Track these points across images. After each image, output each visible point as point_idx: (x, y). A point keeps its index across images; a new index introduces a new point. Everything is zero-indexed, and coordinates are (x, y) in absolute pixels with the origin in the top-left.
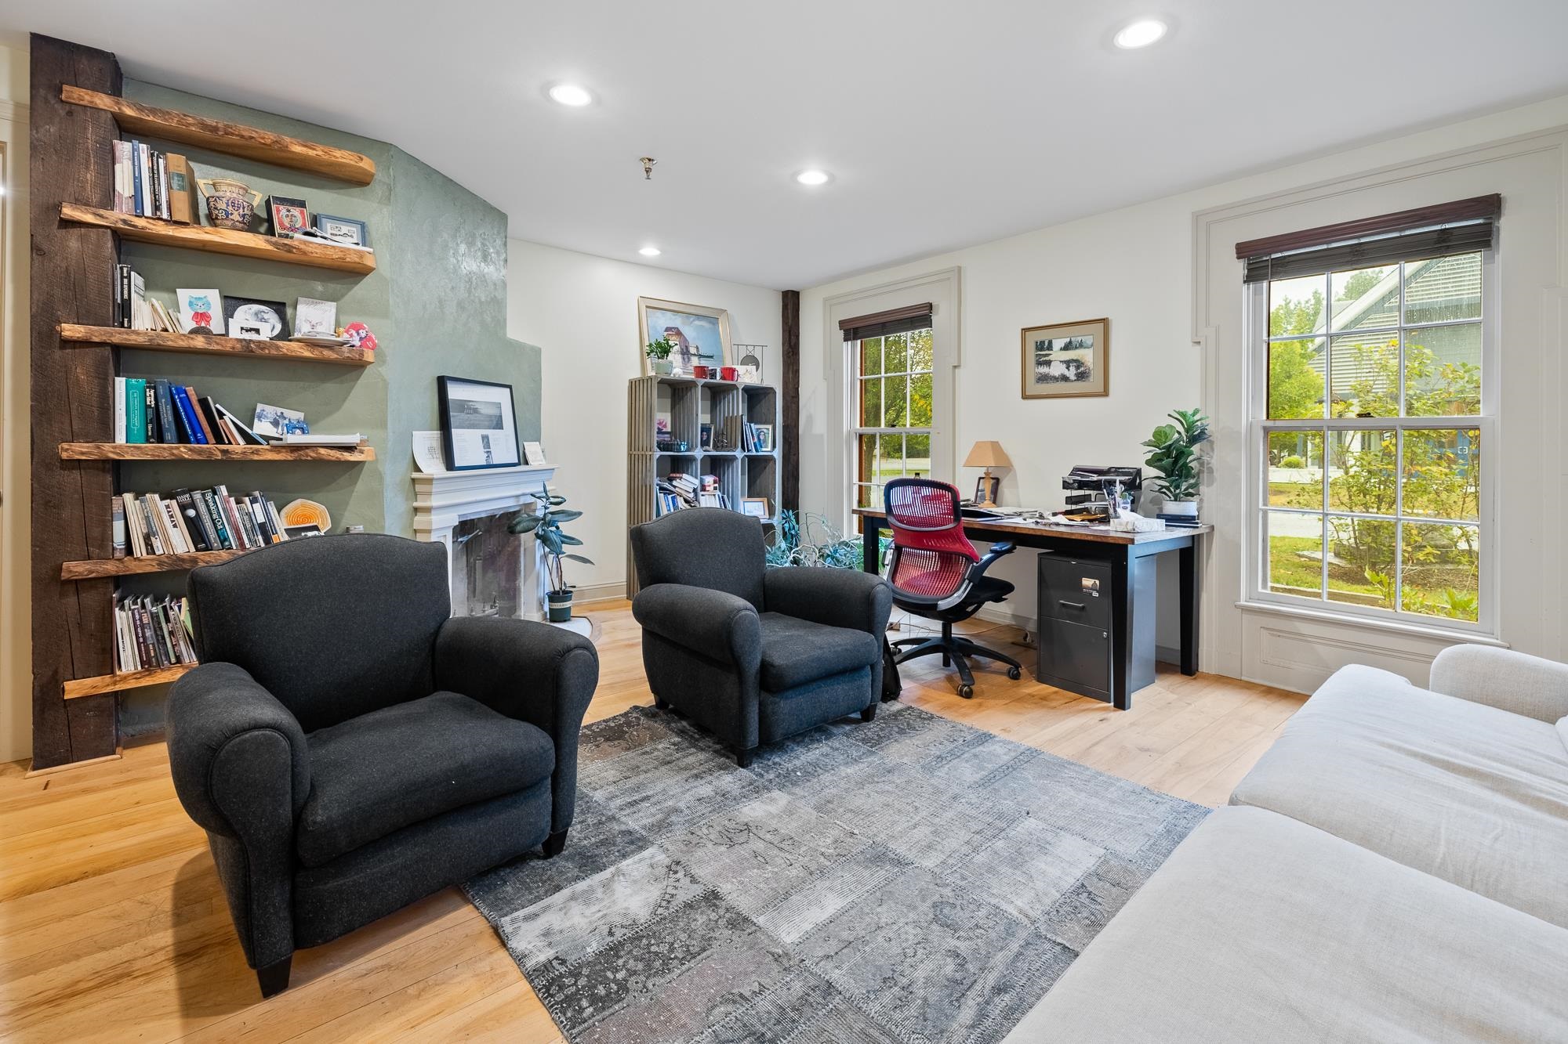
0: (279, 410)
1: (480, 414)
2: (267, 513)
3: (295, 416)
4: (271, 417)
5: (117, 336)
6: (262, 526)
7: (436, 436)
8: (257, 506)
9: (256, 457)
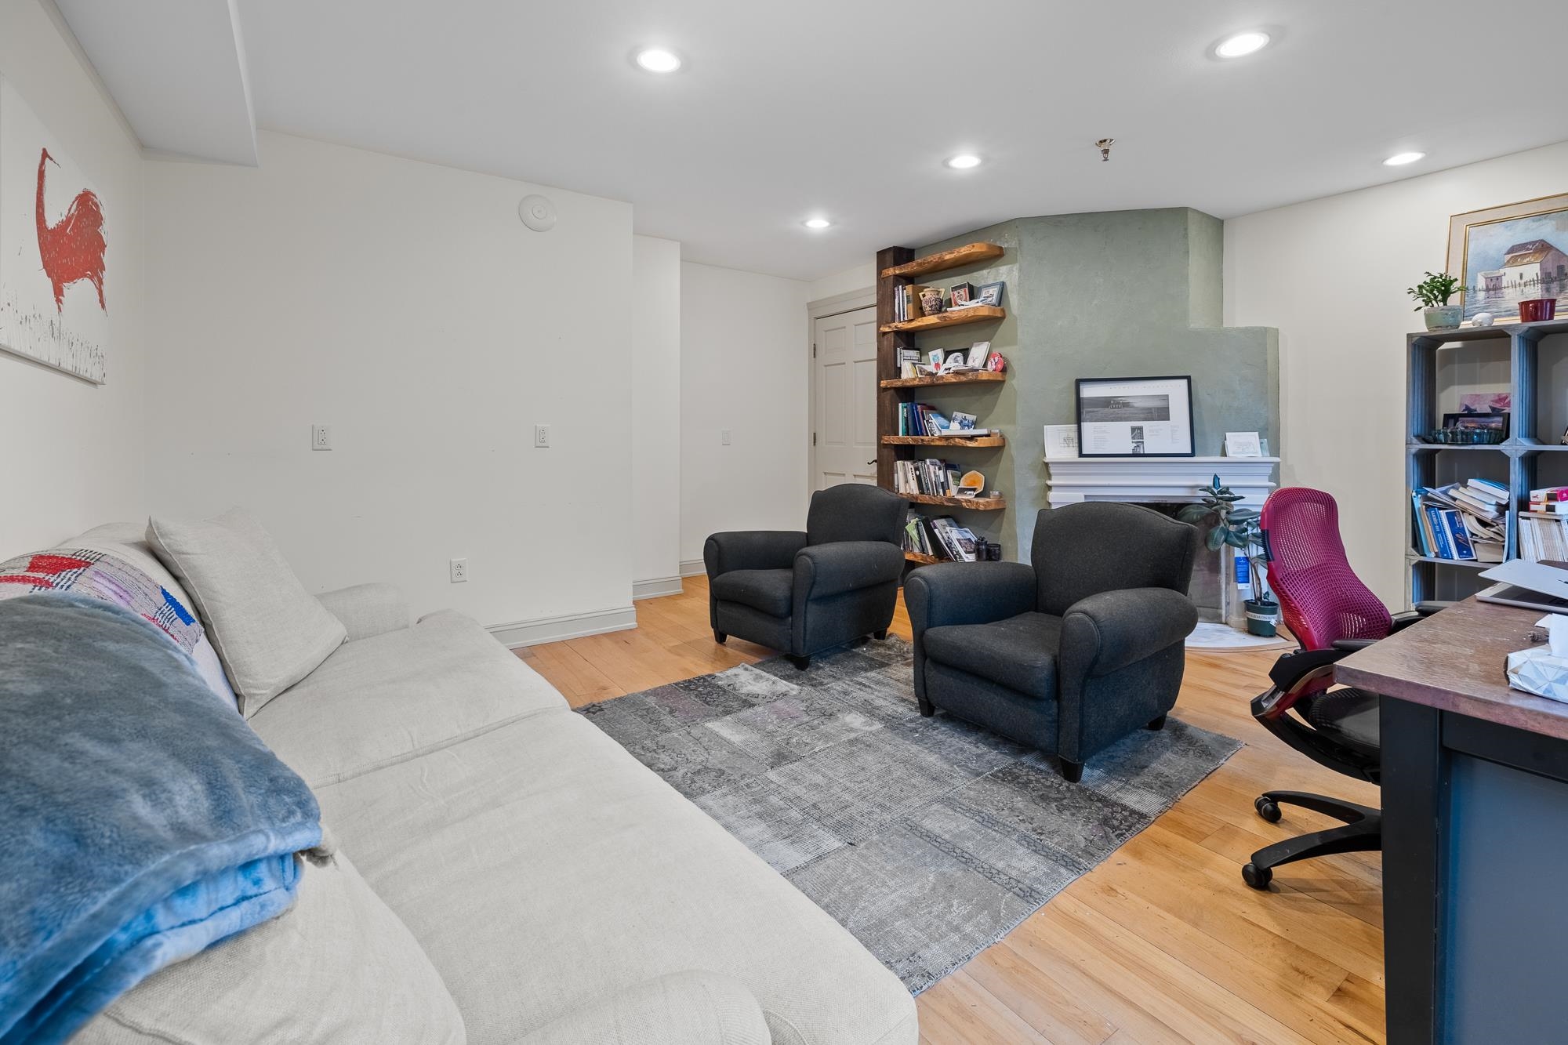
0: (965, 415)
1: (1133, 407)
2: (946, 477)
3: (971, 418)
4: (960, 419)
5: (897, 383)
6: (942, 483)
7: (1074, 428)
8: (941, 472)
9: (932, 444)
